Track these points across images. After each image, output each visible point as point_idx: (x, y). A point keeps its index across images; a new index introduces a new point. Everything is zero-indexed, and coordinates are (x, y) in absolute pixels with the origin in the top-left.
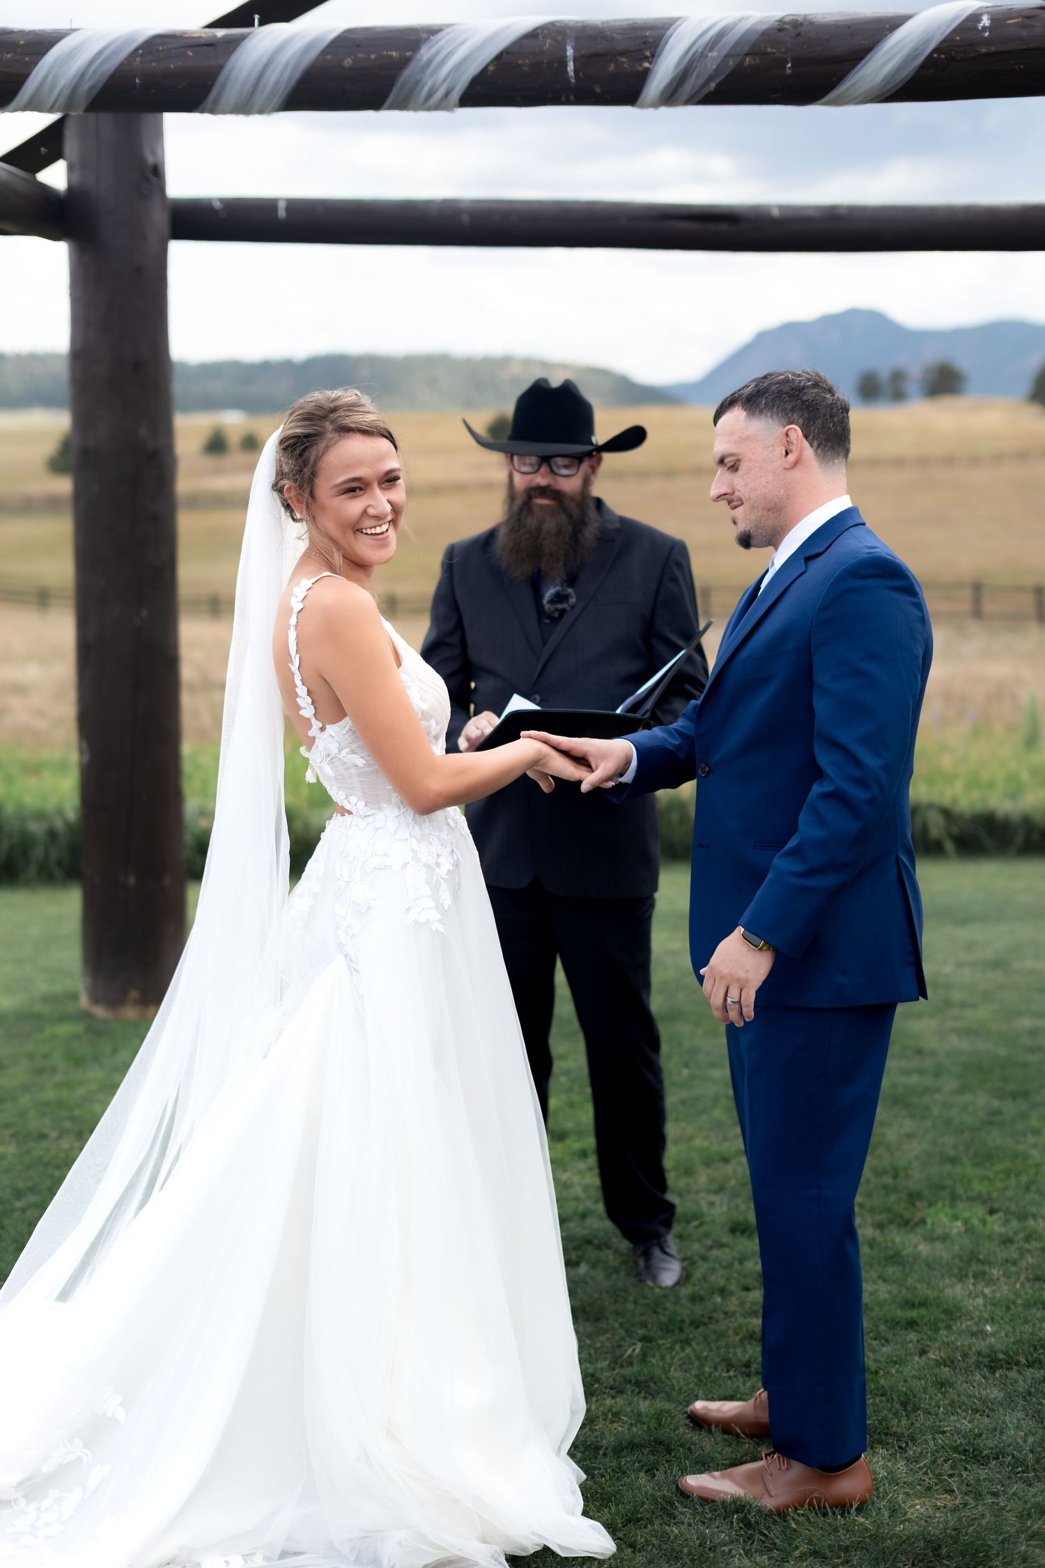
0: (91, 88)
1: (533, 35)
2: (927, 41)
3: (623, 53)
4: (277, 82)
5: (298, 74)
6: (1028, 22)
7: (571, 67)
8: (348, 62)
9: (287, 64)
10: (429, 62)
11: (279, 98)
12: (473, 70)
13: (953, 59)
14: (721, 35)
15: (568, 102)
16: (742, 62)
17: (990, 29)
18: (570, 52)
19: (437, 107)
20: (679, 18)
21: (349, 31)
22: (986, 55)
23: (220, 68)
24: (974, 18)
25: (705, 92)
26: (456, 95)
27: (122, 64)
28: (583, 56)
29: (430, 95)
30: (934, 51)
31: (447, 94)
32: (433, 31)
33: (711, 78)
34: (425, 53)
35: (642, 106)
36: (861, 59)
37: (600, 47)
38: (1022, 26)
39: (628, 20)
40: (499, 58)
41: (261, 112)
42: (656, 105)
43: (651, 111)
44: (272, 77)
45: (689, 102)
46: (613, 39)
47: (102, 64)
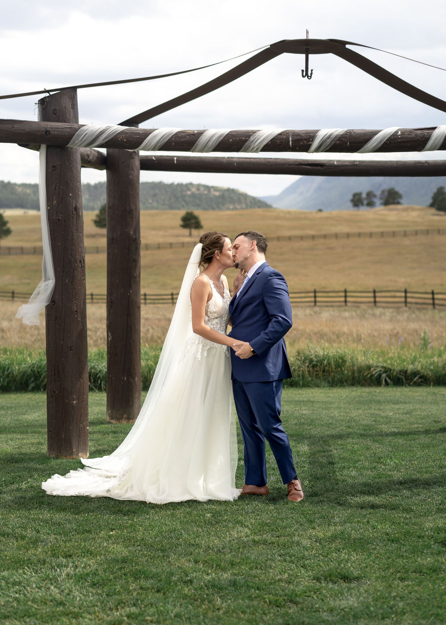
0: (160, 146)
1: (280, 134)
2: (385, 138)
3: (305, 139)
4: (212, 145)
5: (217, 144)
6: (411, 133)
7: (291, 143)
8: (231, 140)
9: (214, 141)
10: (253, 141)
11: (212, 148)
12: (265, 143)
13: (391, 143)
14: (330, 135)
15: (289, 151)
16: (336, 142)
17: (401, 135)
18: (290, 139)
19: (254, 152)
20: (319, 130)
21: (230, 132)
22: (400, 142)
23: (196, 141)
24: (397, 132)
25: (326, 150)
26: (260, 149)
27: (169, 139)
28: (294, 140)
29: (252, 149)
30: (386, 141)
31: (257, 149)
32: (254, 132)
33: (328, 146)
34: (252, 139)
35: (309, 153)
36: (367, 142)
37: (299, 137)
38: (409, 134)
39: (306, 130)
40: (271, 140)
41: (206, 152)
42: (313, 152)
43: (311, 154)
44: (210, 144)
45: (322, 152)
46: (302, 136)
47: (164, 139)
